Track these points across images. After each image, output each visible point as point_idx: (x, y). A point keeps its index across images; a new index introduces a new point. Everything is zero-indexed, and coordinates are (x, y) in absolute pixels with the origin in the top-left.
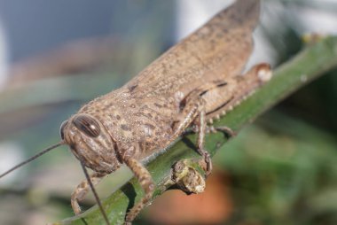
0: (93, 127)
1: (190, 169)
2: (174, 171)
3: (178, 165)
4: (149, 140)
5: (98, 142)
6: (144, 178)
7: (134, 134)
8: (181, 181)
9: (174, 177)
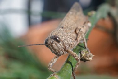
0: (58, 39)
1: (85, 53)
2: (81, 54)
3: (82, 52)
4: (72, 43)
5: (60, 44)
6: (76, 56)
7: (68, 41)
8: (83, 57)
9: (81, 56)
